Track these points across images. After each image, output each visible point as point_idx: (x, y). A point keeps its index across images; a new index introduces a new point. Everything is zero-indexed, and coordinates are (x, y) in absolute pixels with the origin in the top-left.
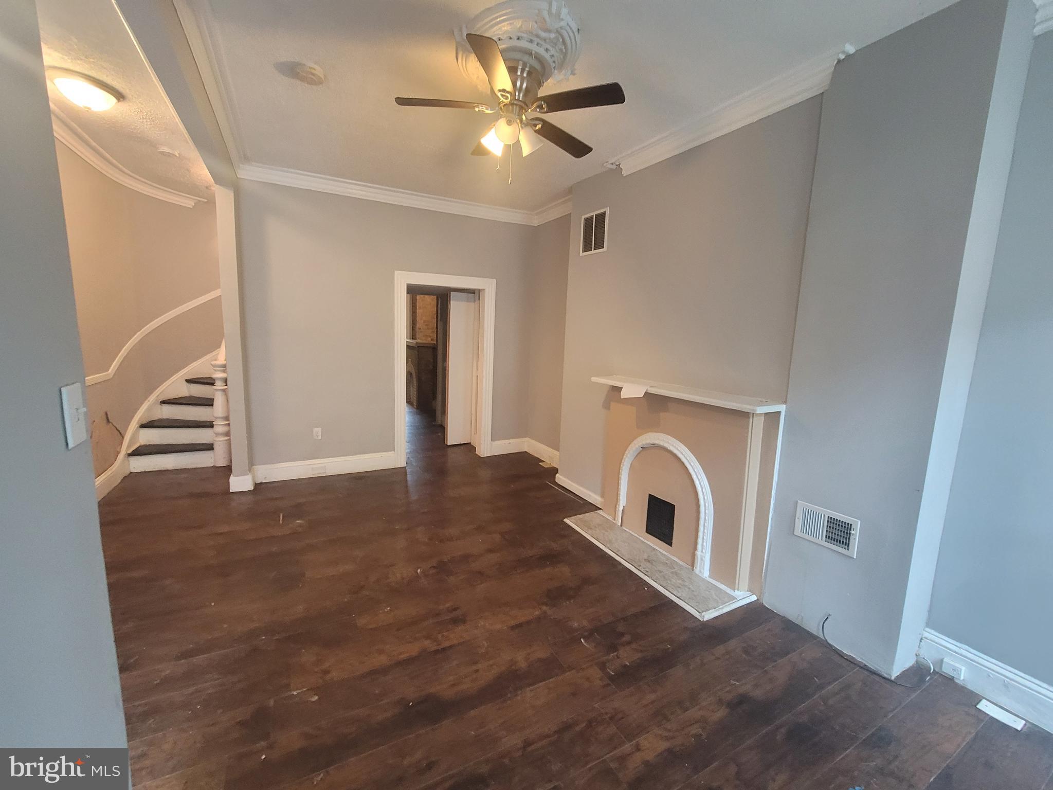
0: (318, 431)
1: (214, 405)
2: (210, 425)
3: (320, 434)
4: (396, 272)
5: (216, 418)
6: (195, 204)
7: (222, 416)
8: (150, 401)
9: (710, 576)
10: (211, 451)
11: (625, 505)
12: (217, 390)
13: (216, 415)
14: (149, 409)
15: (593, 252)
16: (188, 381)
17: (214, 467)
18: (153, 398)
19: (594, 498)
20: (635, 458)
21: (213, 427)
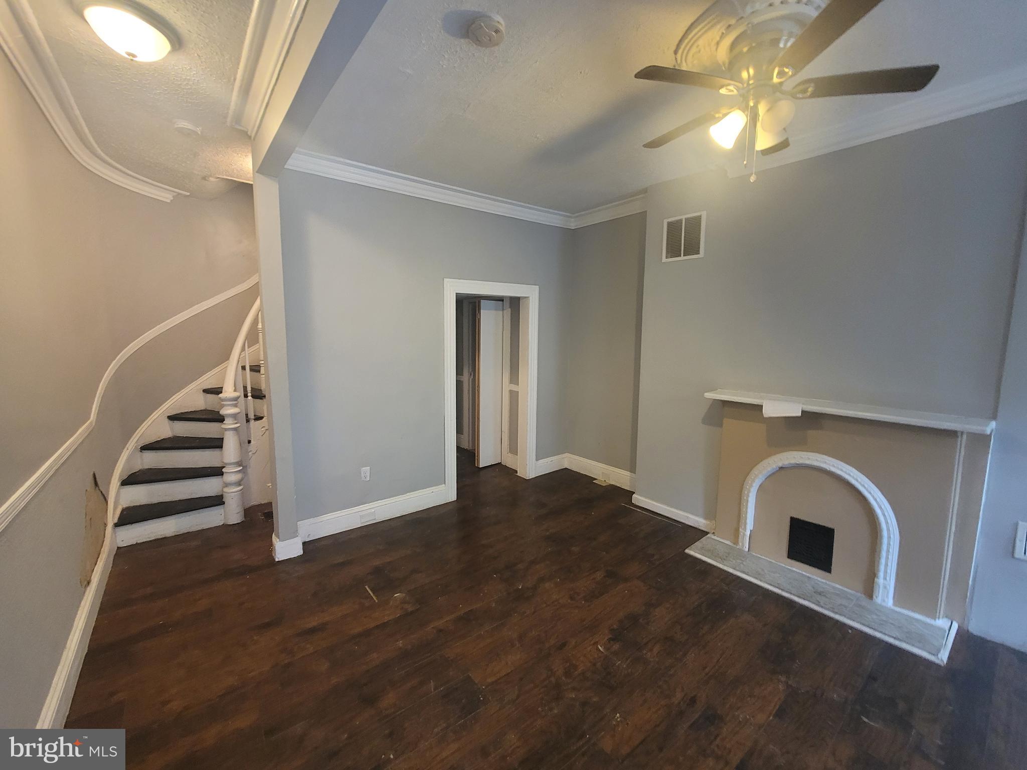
0: (366, 470)
1: (223, 447)
2: (217, 472)
3: (368, 474)
4: (446, 280)
5: (227, 464)
6: (173, 197)
7: (235, 461)
8: (130, 449)
9: (895, 604)
10: (222, 506)
11: (752, 529)
12: (226, 430)
13: (226, 461)
14: (129, 460)
15: (682, 258)
16: (172, 418)
17: (225, 526)
18: (133, 443)
19: (696, 520)
20: (766, 479)
21: (223, 475)
